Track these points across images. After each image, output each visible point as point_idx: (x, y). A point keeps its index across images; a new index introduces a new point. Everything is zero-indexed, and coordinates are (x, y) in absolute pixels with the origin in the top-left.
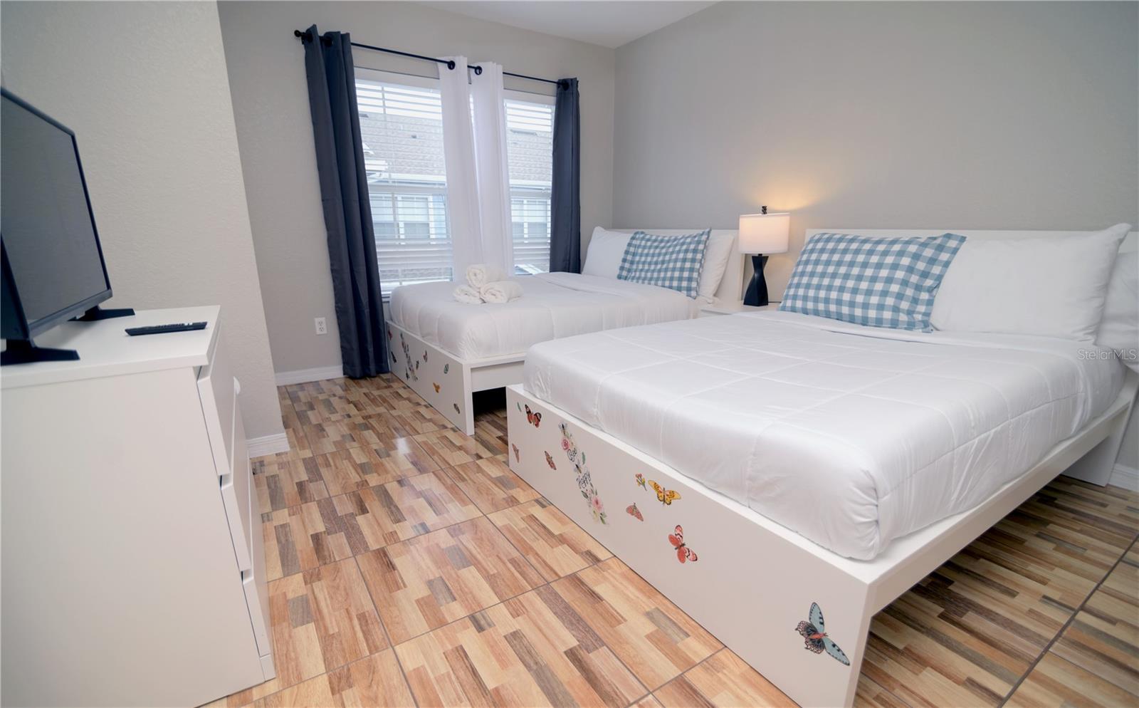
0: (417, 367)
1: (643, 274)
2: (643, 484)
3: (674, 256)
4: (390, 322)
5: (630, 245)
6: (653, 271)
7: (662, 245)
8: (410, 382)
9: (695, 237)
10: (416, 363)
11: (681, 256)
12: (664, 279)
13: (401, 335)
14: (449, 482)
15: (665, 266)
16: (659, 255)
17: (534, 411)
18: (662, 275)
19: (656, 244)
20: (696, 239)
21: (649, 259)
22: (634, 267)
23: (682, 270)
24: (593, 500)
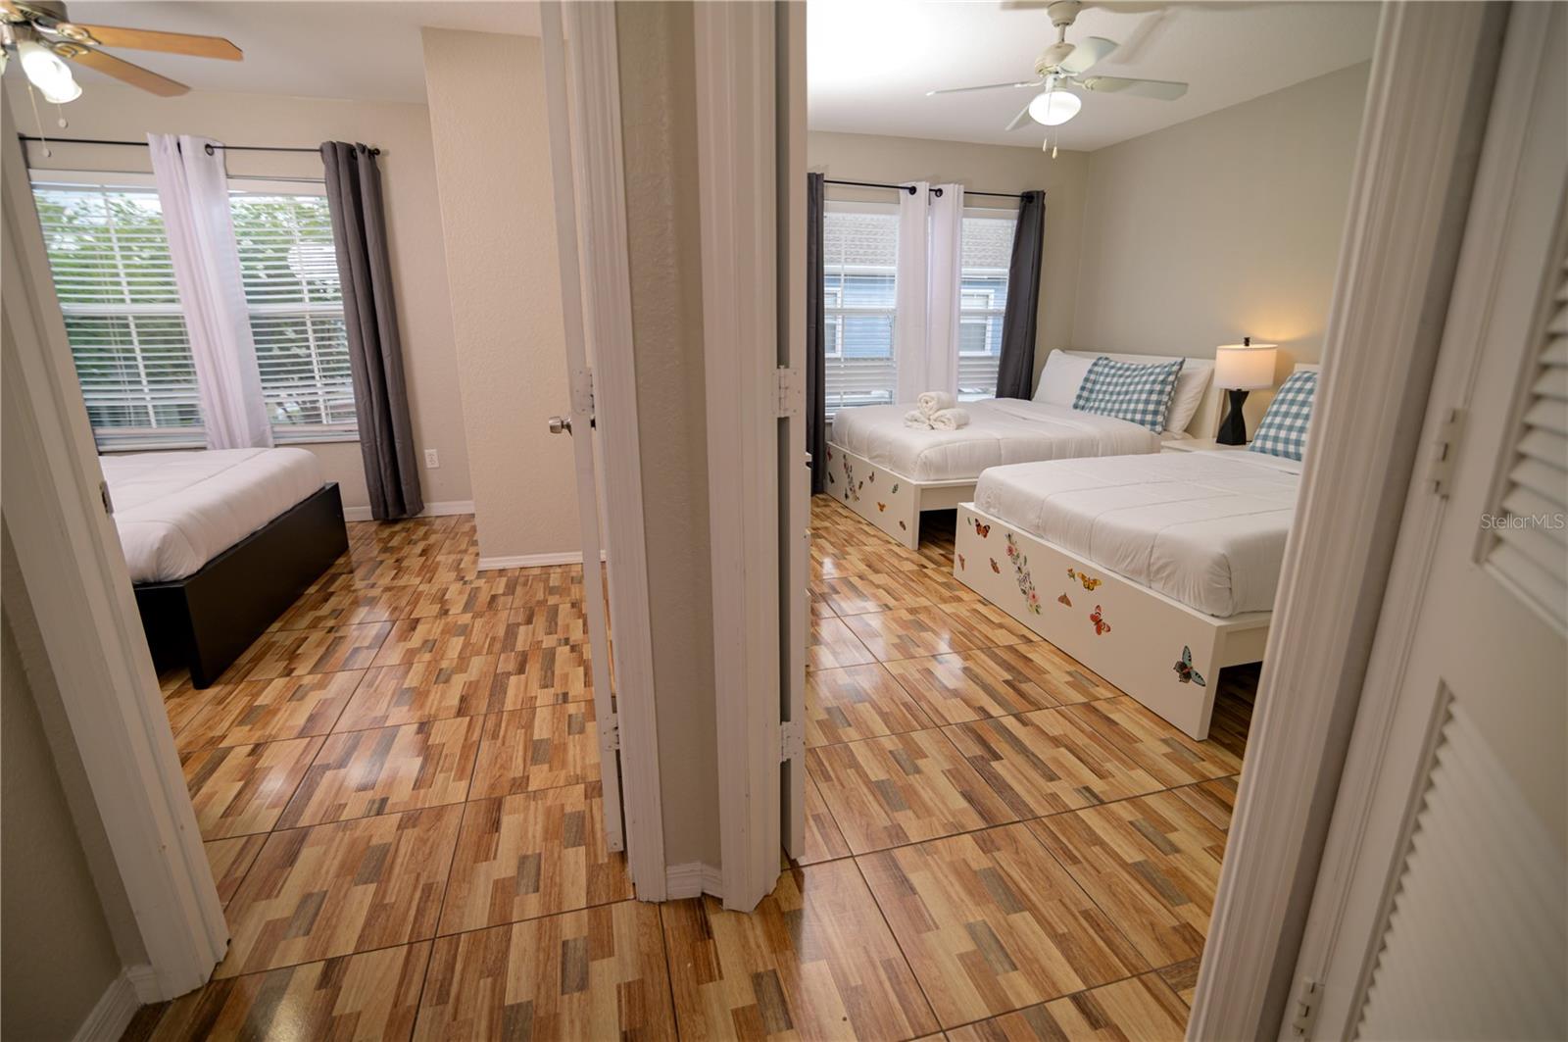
0: (860, 487)
1: (1103, 405)
2: (1073, 576)
3: (1139, 387)
4: (830, 443)
5: (1090, 372)
6: (1115, 402)
7: (1128, 373)
8: (849, 503)
9: (1166, 367)
10: (858, 483)
11: (1148, 387)
12: (1126, 411)
13: (844, 457)
14: (902, 581)
15: (1128, 397)
16: (1123, 384)
17: (983, 524)
18: (1124, 406)
19: (1120, 372)
20: (1167, 369)
21: (1111, 388)
22: (1094, 396)
23: (1147, 402)
24: (1031, 595)
